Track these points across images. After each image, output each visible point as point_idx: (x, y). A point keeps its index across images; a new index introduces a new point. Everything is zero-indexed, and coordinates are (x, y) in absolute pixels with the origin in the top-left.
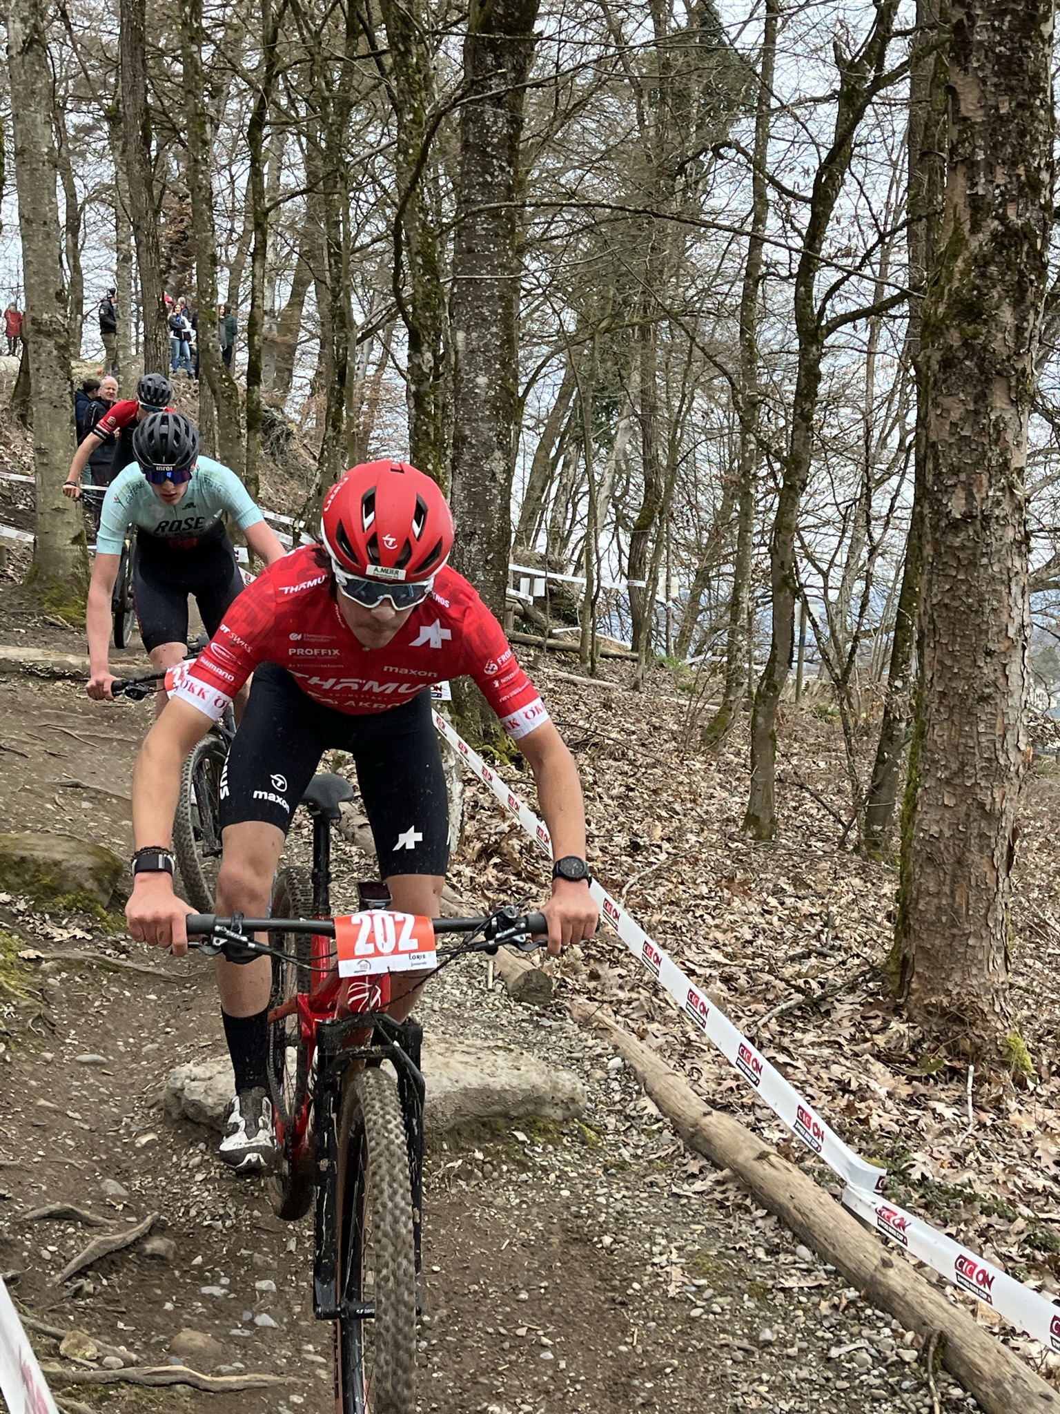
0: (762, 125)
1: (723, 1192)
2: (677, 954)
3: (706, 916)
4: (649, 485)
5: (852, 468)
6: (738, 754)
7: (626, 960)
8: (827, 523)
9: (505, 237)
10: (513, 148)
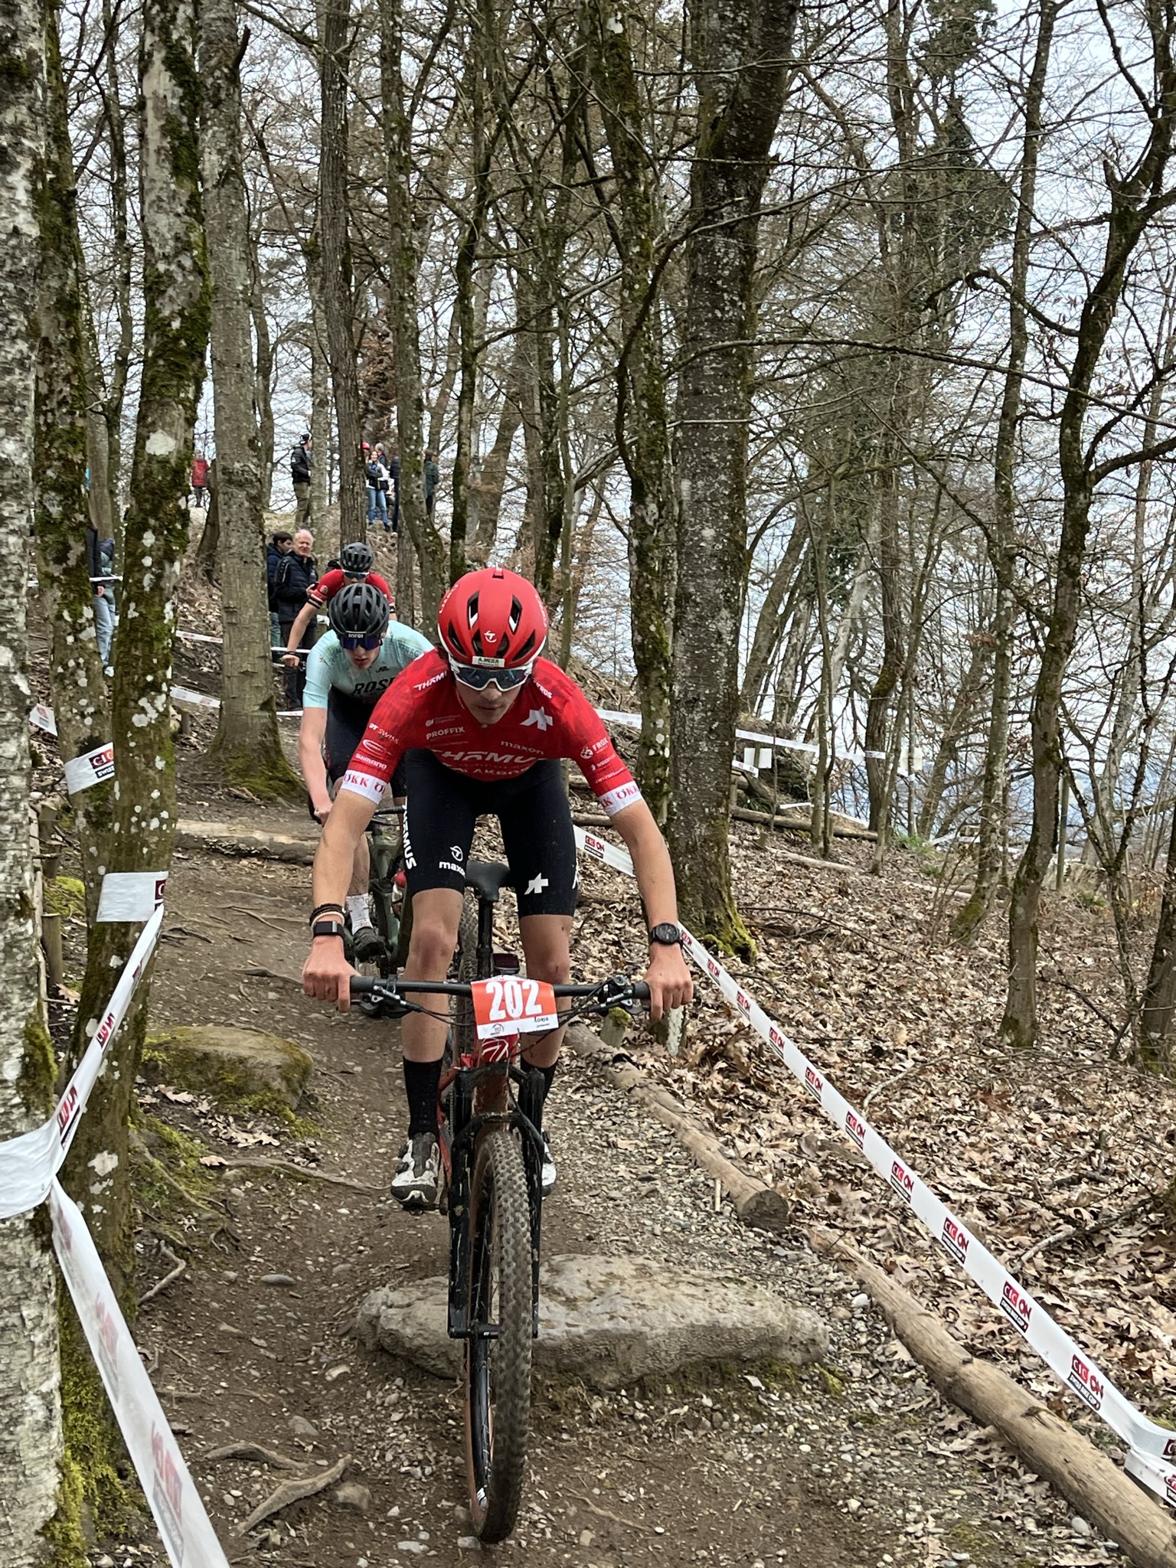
0: (1020, 250)
1: (986, 1453)
2: (927, 1176)
3: (960, 1133)
4: (890, 646)
5: (1120, 626)
6: (992, 948)
7: (870, 1181)
8: (1092, 687)
9: (736, 378)
10: (745, 281)
